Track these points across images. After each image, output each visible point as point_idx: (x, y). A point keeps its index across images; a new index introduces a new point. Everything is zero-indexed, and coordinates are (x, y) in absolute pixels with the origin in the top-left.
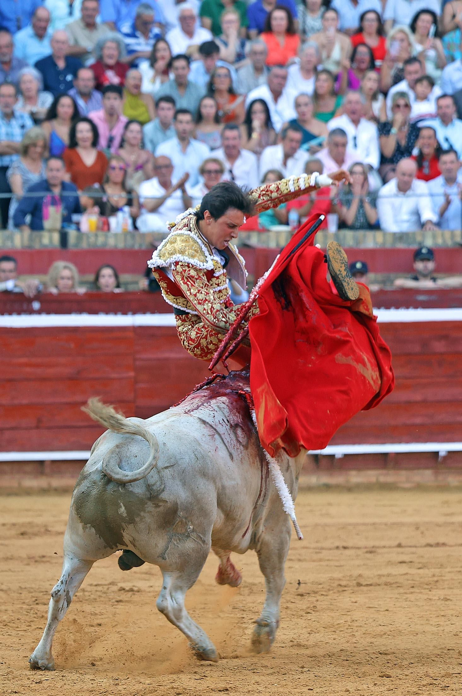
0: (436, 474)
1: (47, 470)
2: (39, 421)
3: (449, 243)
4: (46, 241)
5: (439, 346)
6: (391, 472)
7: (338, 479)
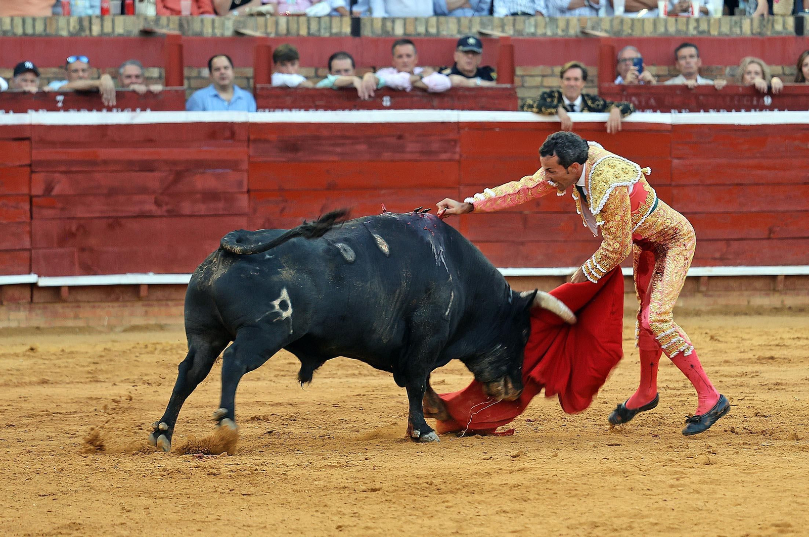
1: (781, 286)
2: (771, 231)
4: (779, 27)
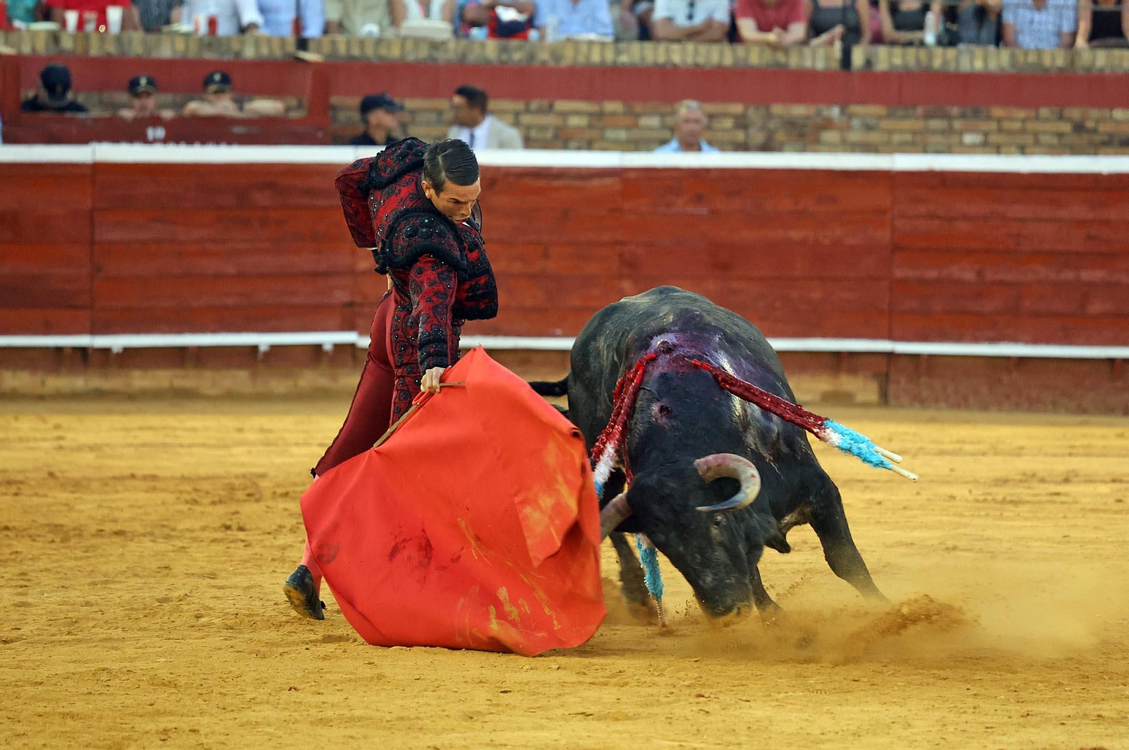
0: (254, 376)
3: (278, 53)
5: (261, 198)
6: (191, 373)
7: (114, 382)
